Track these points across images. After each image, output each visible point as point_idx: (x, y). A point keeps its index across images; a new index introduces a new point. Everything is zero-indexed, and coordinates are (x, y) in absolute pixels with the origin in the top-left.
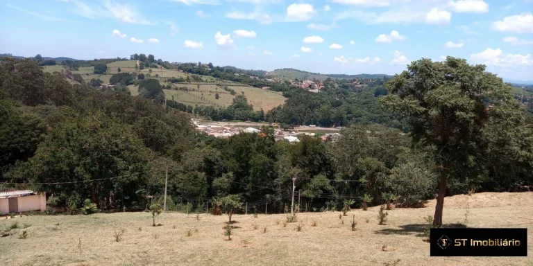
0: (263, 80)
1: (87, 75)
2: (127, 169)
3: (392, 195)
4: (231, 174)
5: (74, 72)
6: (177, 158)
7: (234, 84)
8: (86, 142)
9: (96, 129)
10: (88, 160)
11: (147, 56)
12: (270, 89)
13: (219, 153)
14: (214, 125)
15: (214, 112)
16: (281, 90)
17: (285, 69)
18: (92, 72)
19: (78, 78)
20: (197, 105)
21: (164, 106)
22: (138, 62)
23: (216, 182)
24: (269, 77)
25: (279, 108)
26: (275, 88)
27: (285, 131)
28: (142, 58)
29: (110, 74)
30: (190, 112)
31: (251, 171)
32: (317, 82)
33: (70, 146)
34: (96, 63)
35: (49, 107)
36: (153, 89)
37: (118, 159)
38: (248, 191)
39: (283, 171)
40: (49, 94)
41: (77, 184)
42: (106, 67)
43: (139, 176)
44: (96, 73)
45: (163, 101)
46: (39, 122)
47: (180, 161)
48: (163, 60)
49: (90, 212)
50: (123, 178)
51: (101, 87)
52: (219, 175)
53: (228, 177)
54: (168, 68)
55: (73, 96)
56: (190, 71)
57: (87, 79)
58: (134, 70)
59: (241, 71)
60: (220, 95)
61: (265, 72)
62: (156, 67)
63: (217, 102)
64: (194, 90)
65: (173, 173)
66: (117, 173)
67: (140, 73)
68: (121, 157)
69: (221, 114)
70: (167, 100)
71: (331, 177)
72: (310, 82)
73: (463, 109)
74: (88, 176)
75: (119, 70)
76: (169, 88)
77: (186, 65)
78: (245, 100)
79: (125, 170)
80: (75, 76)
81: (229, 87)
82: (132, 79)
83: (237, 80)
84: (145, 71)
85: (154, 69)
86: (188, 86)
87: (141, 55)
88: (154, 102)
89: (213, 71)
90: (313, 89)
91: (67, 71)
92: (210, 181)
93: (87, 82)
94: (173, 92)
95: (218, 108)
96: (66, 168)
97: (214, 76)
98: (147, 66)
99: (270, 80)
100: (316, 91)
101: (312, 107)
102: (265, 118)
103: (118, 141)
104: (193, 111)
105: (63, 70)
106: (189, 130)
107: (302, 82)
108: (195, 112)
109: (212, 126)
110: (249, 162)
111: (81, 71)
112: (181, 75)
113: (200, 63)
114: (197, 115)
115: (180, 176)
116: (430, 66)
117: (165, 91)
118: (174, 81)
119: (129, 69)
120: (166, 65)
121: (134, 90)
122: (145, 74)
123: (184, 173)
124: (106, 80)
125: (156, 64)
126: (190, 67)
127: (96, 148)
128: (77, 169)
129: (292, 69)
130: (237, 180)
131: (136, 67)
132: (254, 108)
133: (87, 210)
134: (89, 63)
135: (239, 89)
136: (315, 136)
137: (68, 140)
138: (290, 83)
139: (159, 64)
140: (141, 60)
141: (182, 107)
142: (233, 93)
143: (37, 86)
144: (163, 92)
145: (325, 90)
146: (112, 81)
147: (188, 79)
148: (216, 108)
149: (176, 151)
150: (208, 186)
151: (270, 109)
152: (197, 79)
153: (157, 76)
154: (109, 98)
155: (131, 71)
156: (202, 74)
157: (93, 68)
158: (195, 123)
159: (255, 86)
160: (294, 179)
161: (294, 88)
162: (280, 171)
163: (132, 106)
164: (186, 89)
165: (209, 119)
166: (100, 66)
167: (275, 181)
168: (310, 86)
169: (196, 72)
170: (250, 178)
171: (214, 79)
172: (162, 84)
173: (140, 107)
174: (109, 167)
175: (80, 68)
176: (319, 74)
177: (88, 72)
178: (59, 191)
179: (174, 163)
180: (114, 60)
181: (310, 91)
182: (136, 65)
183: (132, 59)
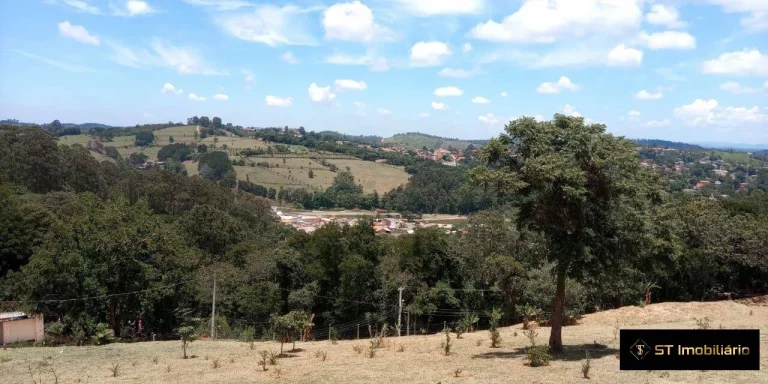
0: (377, 150)
1: (125, 148)
2: (159, 279)
3: (530, 309)
4: (314, 284)
5: (105, 144)
6: (240, 263)
7: (335, 156)
8: (101, 241)
9: (116, 223)
10: (104, 267)
11: (211, 119)
12: (387, 163)
13: (298, 254)
14: (306, 216)
15: (307, 197)
16: (402, 164)
17: (408, 133)
18: (133, 143)
19: (113, 153)
20: (282, 188)
21: (235, 190)
22: (198, 128)
23: (293, 296)
24: (386, 146)
25: (400, 189)
26: (393, 160)
27: (409, 222)
28: (204, 122)
29: (158, 146)
30: (272, 197)
31: (342, 279)
32: (453, 150)
33: (79, 248)
34: (138, 131)
35: (66, 194)
36: (219, 165)
37: (146, 266)
38: (338, 307)
39: (388, 278)
40: (66, 176)
41: (88, 301)
42: (153, 136)
43: (177, 288)
44: (138, 144)
45: (233, 183)
46: (44, 215)
47: (243, 267)
48: (234, 125)
49: (104, 341)
50: (153, 291)
51: (145, 164)
52: (298, 287)
53: (311, 289)
54: (241, 136)
55: (101, 178)
56: (272, 139)
57: (125, 154)
58: (192, 139)
59: (345, 138)
60: (315, 172)
61: (380, 138)
62: (224, 134)
63: (311, 182)
64: (277, 166)
65: (233, 284)
66: (146, 285)
67: (201, 143)
68: (151, 263)
69: (317, 199)
70: (240, 182)
71: (457, 285)
72: (445, 152)
73: (572, 184)
74: (103, 290)
75: (171, 140)
76: (242, 163)
77: (267, 130)
78: (351, 178)
79: (156, 280)
80: (107, 149)
81: (329, 161)
82: (189, 153)
83: (338, 151)
84: (208, 141)
85: (220, 138)
86: (270, 161)
87: (203, 118)
88: (221, 184)
89: (305, 139)
90: (450, 161)
91: (97, 142)
92: (285, 295)
93: (124, 158)
94: (248, 169)
95: (313, 191)
96: (72, 279)
97: (307, 146)
98: (212, 133)
99: (387, 150)
100: (453, 164)
101: (448, 187)
102: (381, 204)
103: (148, 240)
104: (276, 196)
105: (90, 142)
106: (269, 224)
107: (432, 151)
108: (280, 198)
109: (304, 218)
110: (339, 266)
111: (117, 142)
112: (261, 145)
113: (287, 128)
114: (283, 202)
115: (244, 289)
116: (533, 127)
117: (237, 168)
118: (250, 153)
119: (186, 138)
120: (238, 132)
121: (191, 168)
122: (207, 144)
123: (250, 283)
124: (152, 155)
125: (224, 131)
126: (273, 133)
127: (115, 250)
128: (88, 280)
129: (418, 134)
130: (323, 293)
131: (196, 135)
132: (364, 190)
133: (101, 339)
134: (128, 131)
135: (343, 163)
136: (453, 229)
137: (77, 240)
138: (416, 154)
139: (228, 130)
140: (203, 124)
141: (260, 191)
142: (333, 168)
143: (48, 165)
144: (233, 170)
145: (466, 162)
146: (161, 156)
147: (270, 151)
148: (310, 191)
149: (238, 254)
150: (283, 302)
151: (388, 191)
152: (281, 151)
153: (225, 147)
154: (154, 180)
155: (188, 141)
156: (289, 142)
157: (134, 137)
158: (279, 213)
159: (365, 159)
160: (401, 289)
161: (422, 160)
162: (383, 278)
163: (185, 190)
164: (266, 165)
165: (300, 208)
166: (144, 135)
167: (375, 293)
168: (444, 158)
169: (280, 140)
170: (341, 291)
171: (307, 149)
172: (232, 158)
173: (197, 191)
174: (134, 277)
175: (115, 139)
176: (457, 140)
177: (127, 144)
178: (62, 312)
179: (234, 271)
180: (165, 126)
181: (445, 163)
182: (196, 132)
183: (189, 124)
